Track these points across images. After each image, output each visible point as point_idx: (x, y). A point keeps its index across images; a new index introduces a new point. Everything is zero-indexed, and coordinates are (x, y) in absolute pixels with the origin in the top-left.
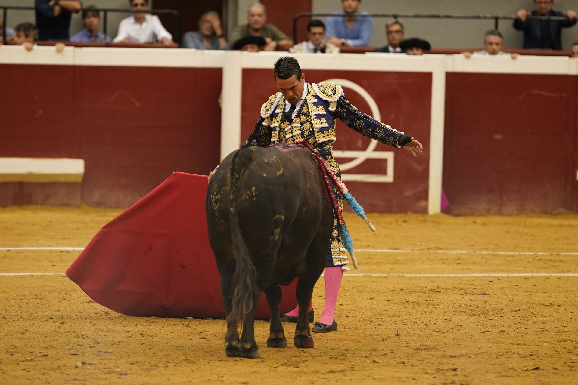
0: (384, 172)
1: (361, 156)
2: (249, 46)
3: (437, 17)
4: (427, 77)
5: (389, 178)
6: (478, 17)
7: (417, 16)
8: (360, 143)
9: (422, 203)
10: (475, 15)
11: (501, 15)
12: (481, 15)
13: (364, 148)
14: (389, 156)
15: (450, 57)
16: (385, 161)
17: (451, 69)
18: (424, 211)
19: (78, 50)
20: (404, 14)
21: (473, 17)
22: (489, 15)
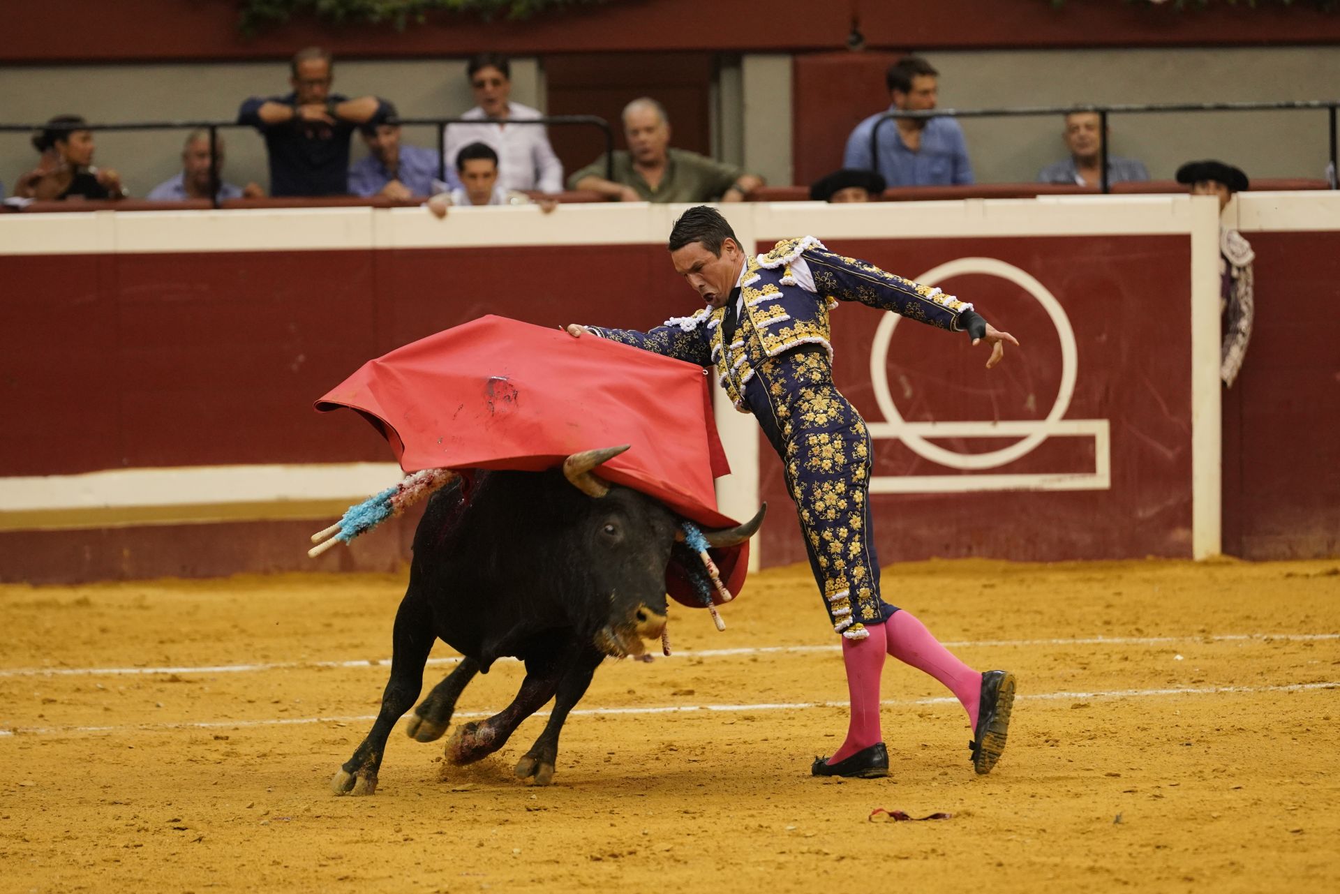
0: (1089, 466)
1: (1034, 433)
2: (849, 192)
3: (1199, 108)
4: (1178, 247)
5: (1101, 479)
6: (1291, 106)
7: (1151, 109)
8: (1031, 402)
9: (1179, 535)
10: (1283, 102)
12: (1298, 102)
13: (1042, 413)
14: (1099, 429)
16: (1091, 440)
18: (1184, 552)
19: (382, 214)
20: (1122, 106)
21: (1280, 107)
22: (1315, 102)
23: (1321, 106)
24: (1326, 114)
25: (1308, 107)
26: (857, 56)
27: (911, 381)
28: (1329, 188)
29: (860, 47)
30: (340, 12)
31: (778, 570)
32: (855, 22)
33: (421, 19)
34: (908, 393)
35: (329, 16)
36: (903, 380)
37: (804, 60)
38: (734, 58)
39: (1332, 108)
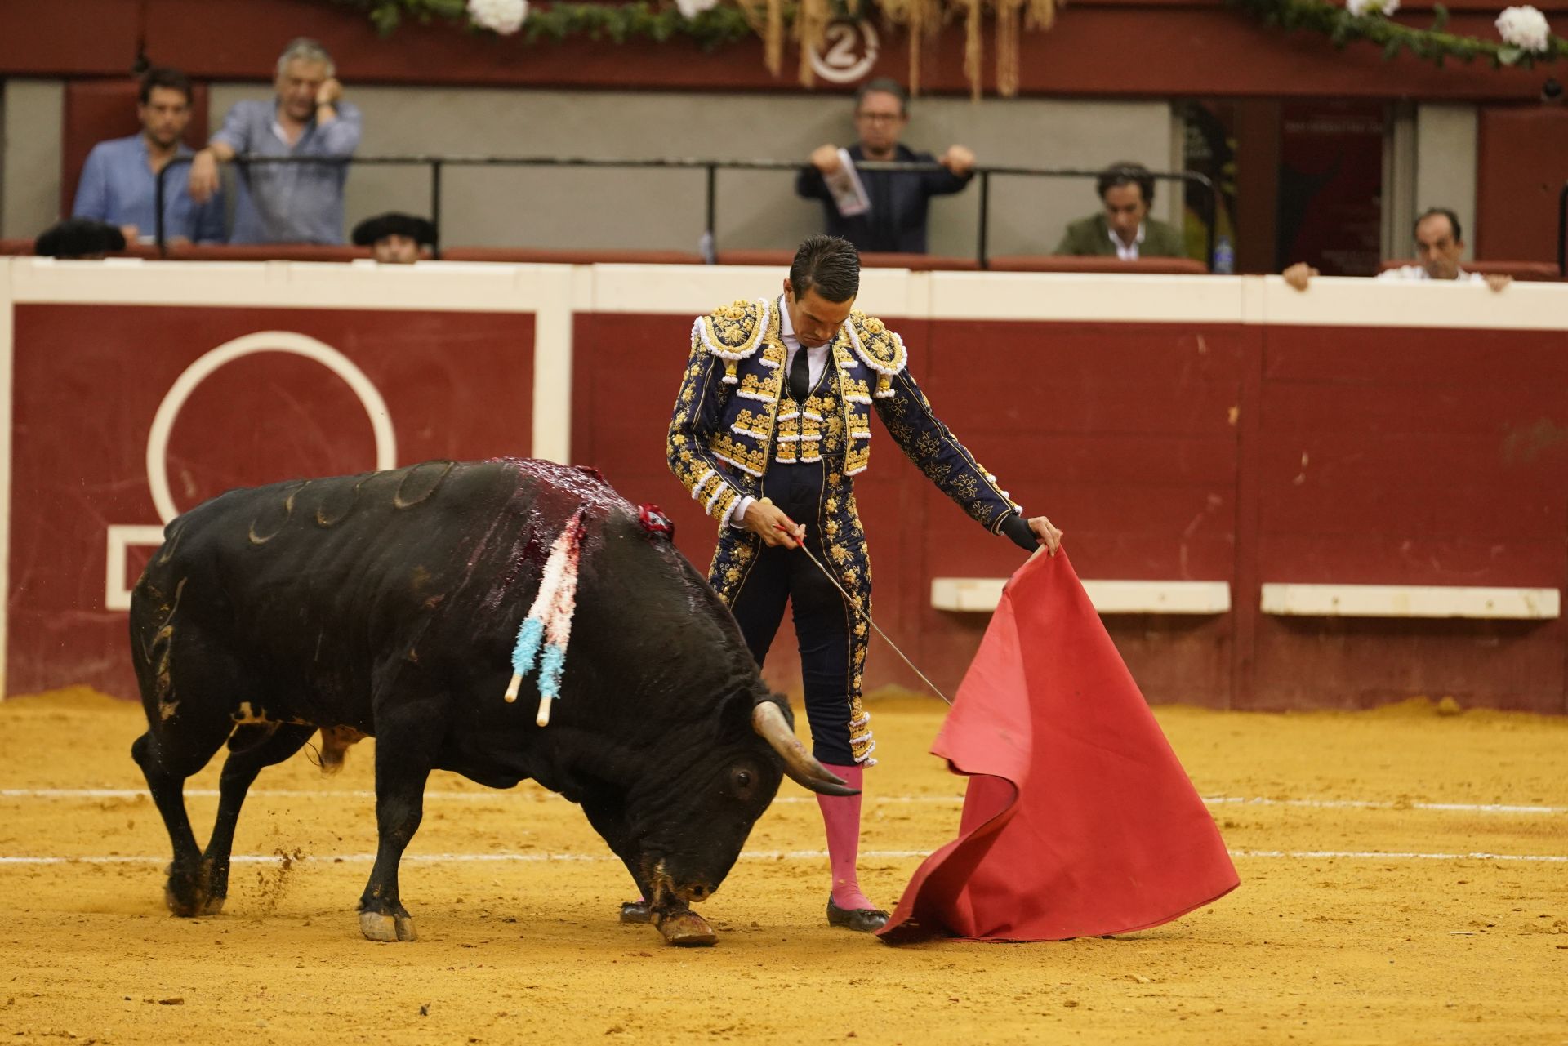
3: (550, 162)
4: (521, 326)
6: (660, 164)
7: (493, 161)
10: (652, 157)
11: (722, 157)
12: (671, 158)
15: (584, 271)
17: (586, 305)
20: (460, 156)
21: (648, 164)
22: (690, 160)
23: (699, 165)
24: (702, 174)
25: (681, 165)
27: (196, 478)
28: (703, 262)
31: (28, 699)
32: (142, 45)
34: (191, 491)
36: (185, 475)
37: (79, 88)
39: (712, 167)
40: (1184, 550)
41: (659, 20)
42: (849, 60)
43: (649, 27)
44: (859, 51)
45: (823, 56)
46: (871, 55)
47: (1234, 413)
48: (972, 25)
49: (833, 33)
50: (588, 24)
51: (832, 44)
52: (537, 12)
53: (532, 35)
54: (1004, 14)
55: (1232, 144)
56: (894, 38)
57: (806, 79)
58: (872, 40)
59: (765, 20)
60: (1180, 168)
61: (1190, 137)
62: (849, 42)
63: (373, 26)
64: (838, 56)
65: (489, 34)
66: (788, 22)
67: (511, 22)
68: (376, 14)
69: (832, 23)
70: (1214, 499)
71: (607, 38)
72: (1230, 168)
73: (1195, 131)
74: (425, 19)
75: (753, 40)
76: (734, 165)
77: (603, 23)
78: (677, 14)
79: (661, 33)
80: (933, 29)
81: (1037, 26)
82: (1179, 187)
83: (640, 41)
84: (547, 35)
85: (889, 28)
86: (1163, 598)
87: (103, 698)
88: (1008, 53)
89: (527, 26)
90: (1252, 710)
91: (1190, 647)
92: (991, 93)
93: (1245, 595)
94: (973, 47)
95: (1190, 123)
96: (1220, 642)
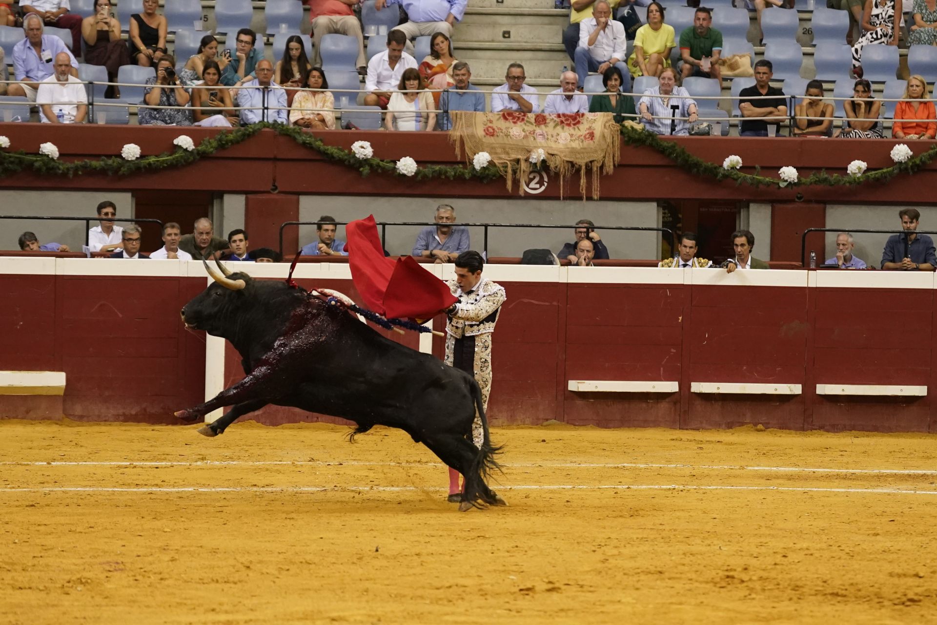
7: (405, 224)
11: (490, 222)
12: (472, 223)
20: (392, 222)
24: (483, 229)
26: (274, 196)
29: (276, 192)
30: (44, 168)
32: (274, 181)
33: (80, 173)
35: (39, 170)
37: (251, 197)
38: (220, 195)
39: (486, 226)
40: (662, 369)
41: (466, 171)
42: (538, 186)
43: (463, 174)
44: (541, 183)
45: (528, 186)
46: (546, 184)
47: (680, 318)
48: (583, 172)
49: (531, 176)
50: (440, 173)
51: (531, 180)
52: (421, 168)
53: (419, 177)
54: (595, 169)
55: (680, 216)
56: (554, 177)
57: (521, 193)
58: (546, 179)
59: (506, 172)
60: (660, 226)
61: (664, 213)
62: (537, 180)
63: (360, 173)
64: (532, 185)
65: (404, 175)
66: (514, 172)
67: (412, 172)
68: (361, 169)
69: (531, 173)
70: (673, 350)
71: (447, 178)
72: (680, 225)
73: (666, 211)
74: (380, 171)
75: (502, 179)
76: (495, 225)
77: (446, 172)
78: (474, 169)
79: (467, 176)
80: (568, 175)
81: (607, 173)
82: (661, 232)
83: (460, 179)
84: (425, 176)
85: (552, 174)
86: (654, 387)
87: (260, 424)
88: (596, 184)
89: (417, 173)
90: (687, 429)
91: (664, 406)
92: (590, 198)
93: (684, 386)
94: (583, 181)
95: (664, 208)
96: (675, 403)
